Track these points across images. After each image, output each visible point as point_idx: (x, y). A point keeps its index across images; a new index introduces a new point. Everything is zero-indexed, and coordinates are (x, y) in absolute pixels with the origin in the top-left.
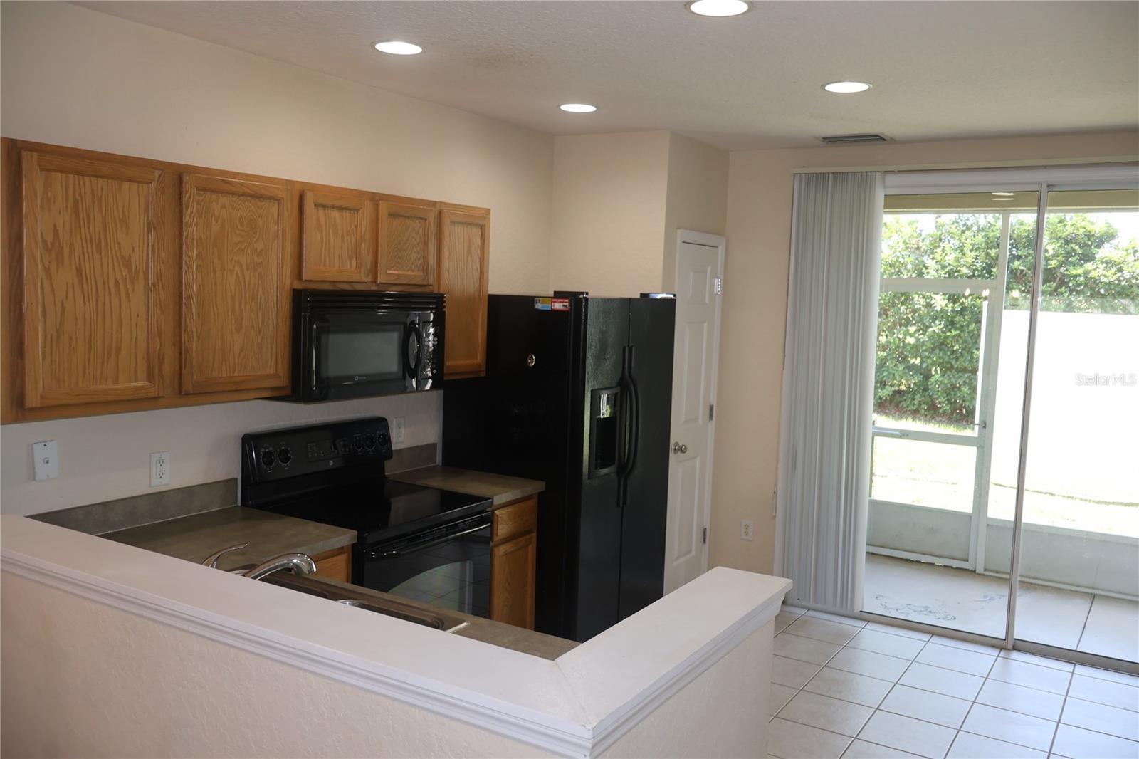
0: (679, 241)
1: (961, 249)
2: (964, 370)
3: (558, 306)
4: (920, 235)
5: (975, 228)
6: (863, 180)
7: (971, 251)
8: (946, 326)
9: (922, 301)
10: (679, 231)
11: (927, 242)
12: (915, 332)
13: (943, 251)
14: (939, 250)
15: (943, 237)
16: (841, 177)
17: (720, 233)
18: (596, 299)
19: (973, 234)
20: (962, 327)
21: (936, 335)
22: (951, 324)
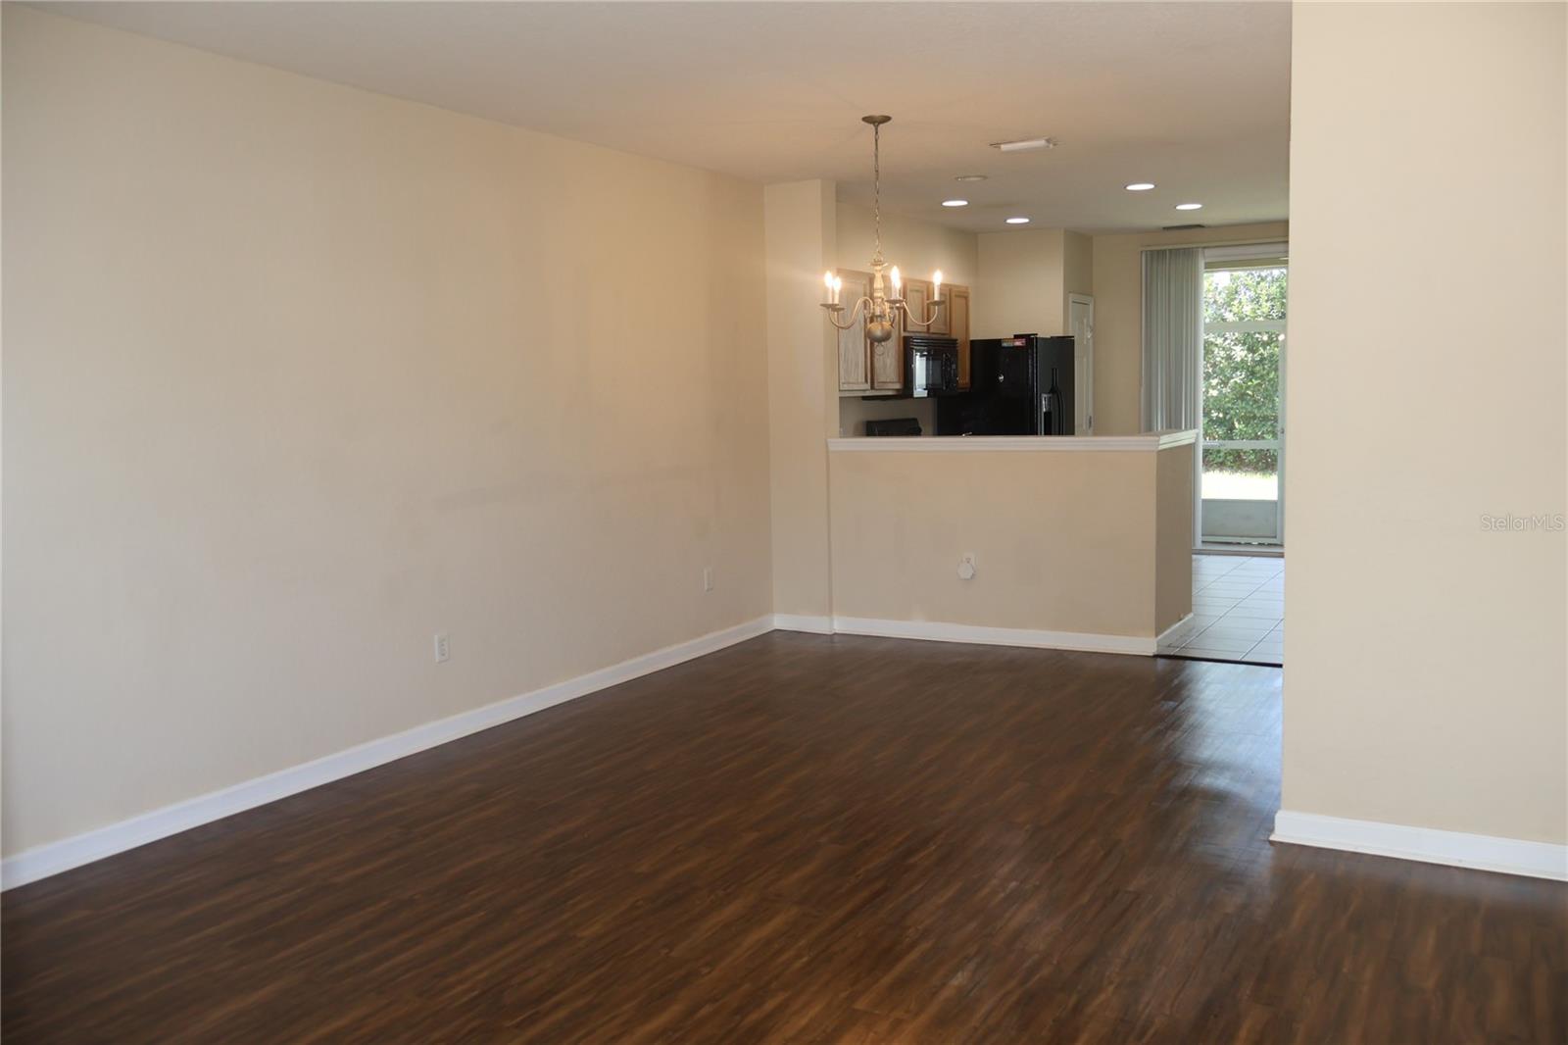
0: (1070, 302)
1: (1256, 300)
2: (1265, 419)
3: (1018, 343)
4: (1217, 288)
5: (1269, 279)
6: (1188, 254)
7: (1267, 301)
8: (1247, 376)
9: (1222, 353)
10: (1071, 295)
11: (1224, 295)
12: (1217, 384)
13: (1240, 303)
14: (1236, 302)
15: (1239, 290)
16: (1176, 253)
17: (1090, 295)
18: (1043, 339)
19: (1267, 285)
20: (1262, 376)
21: (1237, 386)
22: (1252, 374)
